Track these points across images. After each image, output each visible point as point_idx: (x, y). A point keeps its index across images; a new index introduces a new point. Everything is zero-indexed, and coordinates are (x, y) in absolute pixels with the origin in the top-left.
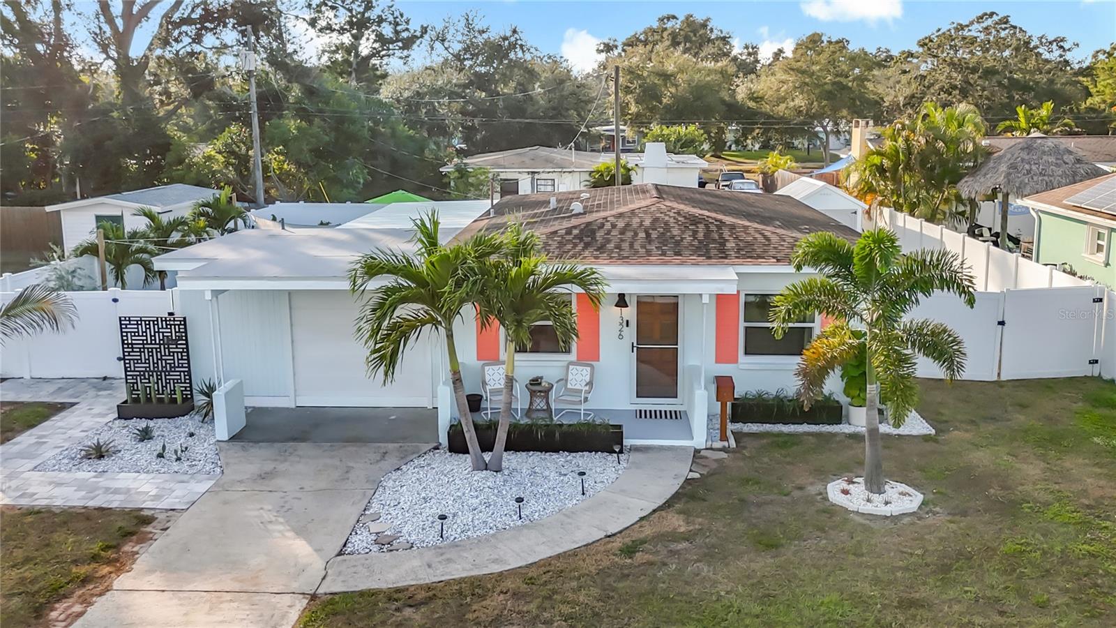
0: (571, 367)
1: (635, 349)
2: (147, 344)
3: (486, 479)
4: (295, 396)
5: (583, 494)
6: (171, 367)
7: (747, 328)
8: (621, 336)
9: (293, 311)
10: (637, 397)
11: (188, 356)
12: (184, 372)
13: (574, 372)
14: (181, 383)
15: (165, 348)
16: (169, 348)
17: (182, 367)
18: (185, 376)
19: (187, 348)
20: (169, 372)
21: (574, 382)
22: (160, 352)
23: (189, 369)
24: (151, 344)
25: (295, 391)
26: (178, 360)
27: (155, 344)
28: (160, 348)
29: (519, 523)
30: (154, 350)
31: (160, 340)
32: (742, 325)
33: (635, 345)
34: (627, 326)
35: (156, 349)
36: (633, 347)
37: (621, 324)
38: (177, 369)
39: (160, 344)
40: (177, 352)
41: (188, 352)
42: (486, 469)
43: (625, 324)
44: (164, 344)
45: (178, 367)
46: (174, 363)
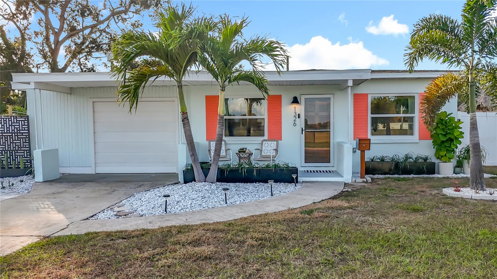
0: (264, 142)
1: (304, 132)
2: (5, 133)
3: (205, 186)
4: (95, 167)
5: (272, 195)
6: (18, 148)
7: (372, 118)
8: (295, 125)
9: (95, 113)
10: (305, 163)
11: (29, 140)
12: (26, 150)
13: (266, 145)
14: (25, 157)
15: (15, 135)
16: (17, 135)
17: (26, 147)
18: (27, 153)
19: (29, 135)
20: (17, 151)
21: (266, 151)
22: (12, 138)
23: (30, 149)
24: (7, 133)
25: (96, 163)
26: (23, 143)
27: (10, 133)
28: (12, 135)
29: (226, 205)
30: (9, 137)
31: (12, 130)
32: (370, 116)
33: (304, 129)
34: (299, 118)
35: (10, 136)
36: (302, 130)
37: (295, 117)
38: (22, 149)
39: (12, 133)
40: (23, 138)
41: (29, 138)
42: (205, 182)
43: (297, 116)
44: (15, 133)
45: (23, 147)
46: (21, 145)
